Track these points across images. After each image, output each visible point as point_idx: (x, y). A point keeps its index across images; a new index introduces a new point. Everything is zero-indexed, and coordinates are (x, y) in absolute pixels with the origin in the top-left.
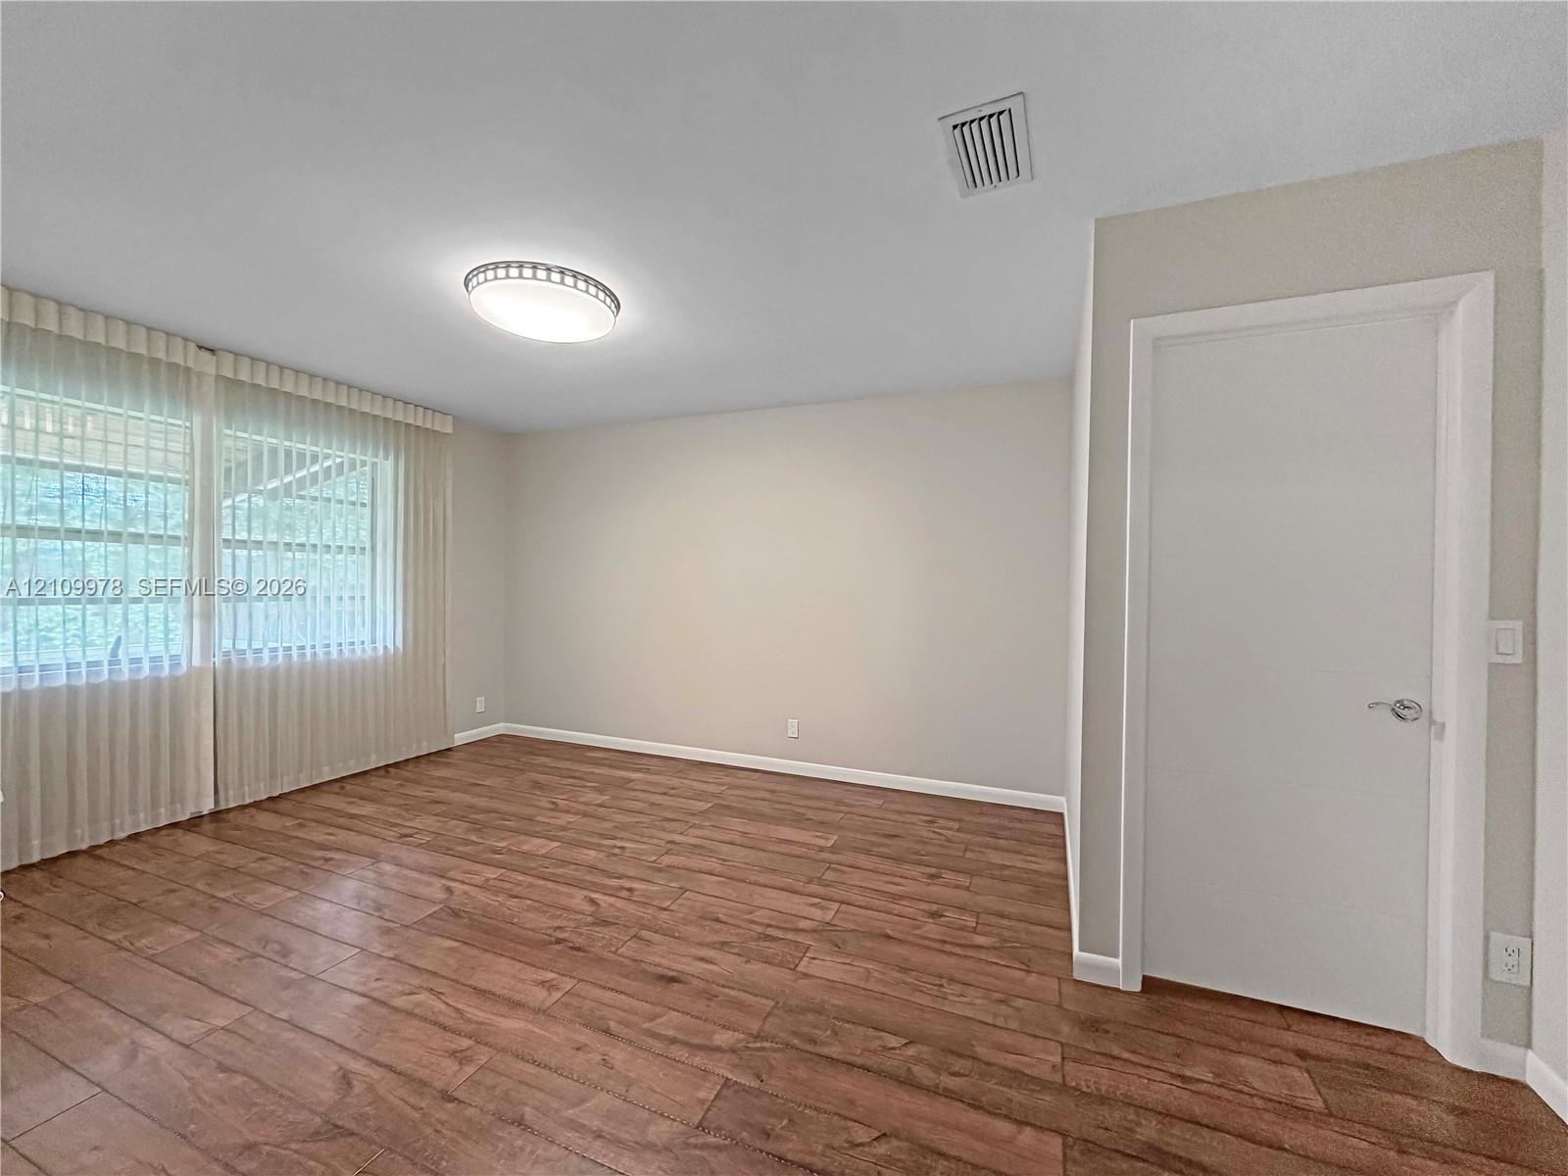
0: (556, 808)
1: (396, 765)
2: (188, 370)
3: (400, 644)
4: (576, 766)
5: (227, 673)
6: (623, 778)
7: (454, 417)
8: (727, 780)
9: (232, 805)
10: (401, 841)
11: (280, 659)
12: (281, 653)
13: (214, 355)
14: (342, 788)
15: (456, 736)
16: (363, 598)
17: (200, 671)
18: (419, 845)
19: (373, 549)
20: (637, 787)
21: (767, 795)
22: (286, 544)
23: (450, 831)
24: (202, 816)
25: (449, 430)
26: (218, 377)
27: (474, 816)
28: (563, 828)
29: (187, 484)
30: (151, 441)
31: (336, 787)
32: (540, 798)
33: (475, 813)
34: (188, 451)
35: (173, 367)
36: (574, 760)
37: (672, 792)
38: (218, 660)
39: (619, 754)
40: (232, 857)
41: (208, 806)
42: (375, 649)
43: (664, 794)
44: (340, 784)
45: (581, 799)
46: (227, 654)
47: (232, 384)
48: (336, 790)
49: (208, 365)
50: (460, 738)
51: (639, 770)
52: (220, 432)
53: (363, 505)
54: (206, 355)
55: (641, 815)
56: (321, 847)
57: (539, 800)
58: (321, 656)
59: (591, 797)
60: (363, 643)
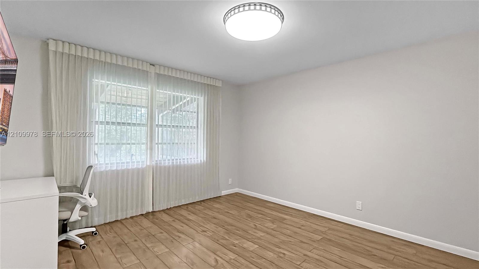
0: (256, 228)
1: (203, 201)
2: (147, 72)
3: (205, 160)
4: (263, 209)
5: (157, 167)
6: (281, 217)
7: (222, 81)
8: (327, 225)
9: (157, 210)
10: (202, 233)
11: (171, 163)
12: (171, 161)
13: (154, 66)
14: (187, 208)
15: (222, 192)
16: (194, 143)
17: (149, 166)
18: (208, 237)
19: (198, 127)
20: (288, 223)
21: (348, 236)
22: (173, 126)
23: (219, 232)
24: (150, 212)
25: (221, 86)
26: (156, 73)
27: (227, 227)
28: (259, 238)
29: (147, 108)
30: (143, 97)
31: (185, 207)
32: (250, 222)
33: (228, 225)
34: (147, 98)
35: (143, 71)
36: (262, 206)
37: (303, 227)
38: (154, 163)
39: (279, 206)
40: (154, 230)
41: (151, 210)
42: (198, 161)
43: (299, 228)
44: (187, 206)
45: (266, 225)
46: (157, 161)
47: (159, 75)
48: (186, 208)
49: (152, 70)
50: (224, 193)
51: (287, 214)
52: (155, 90)
53: (195, 112)
54: (152, 66)
55: (291, 238)
56: (179, 231)
57: (250, 223)
58: (182, 163)
59: (269, 224)
60: (194, 158)
